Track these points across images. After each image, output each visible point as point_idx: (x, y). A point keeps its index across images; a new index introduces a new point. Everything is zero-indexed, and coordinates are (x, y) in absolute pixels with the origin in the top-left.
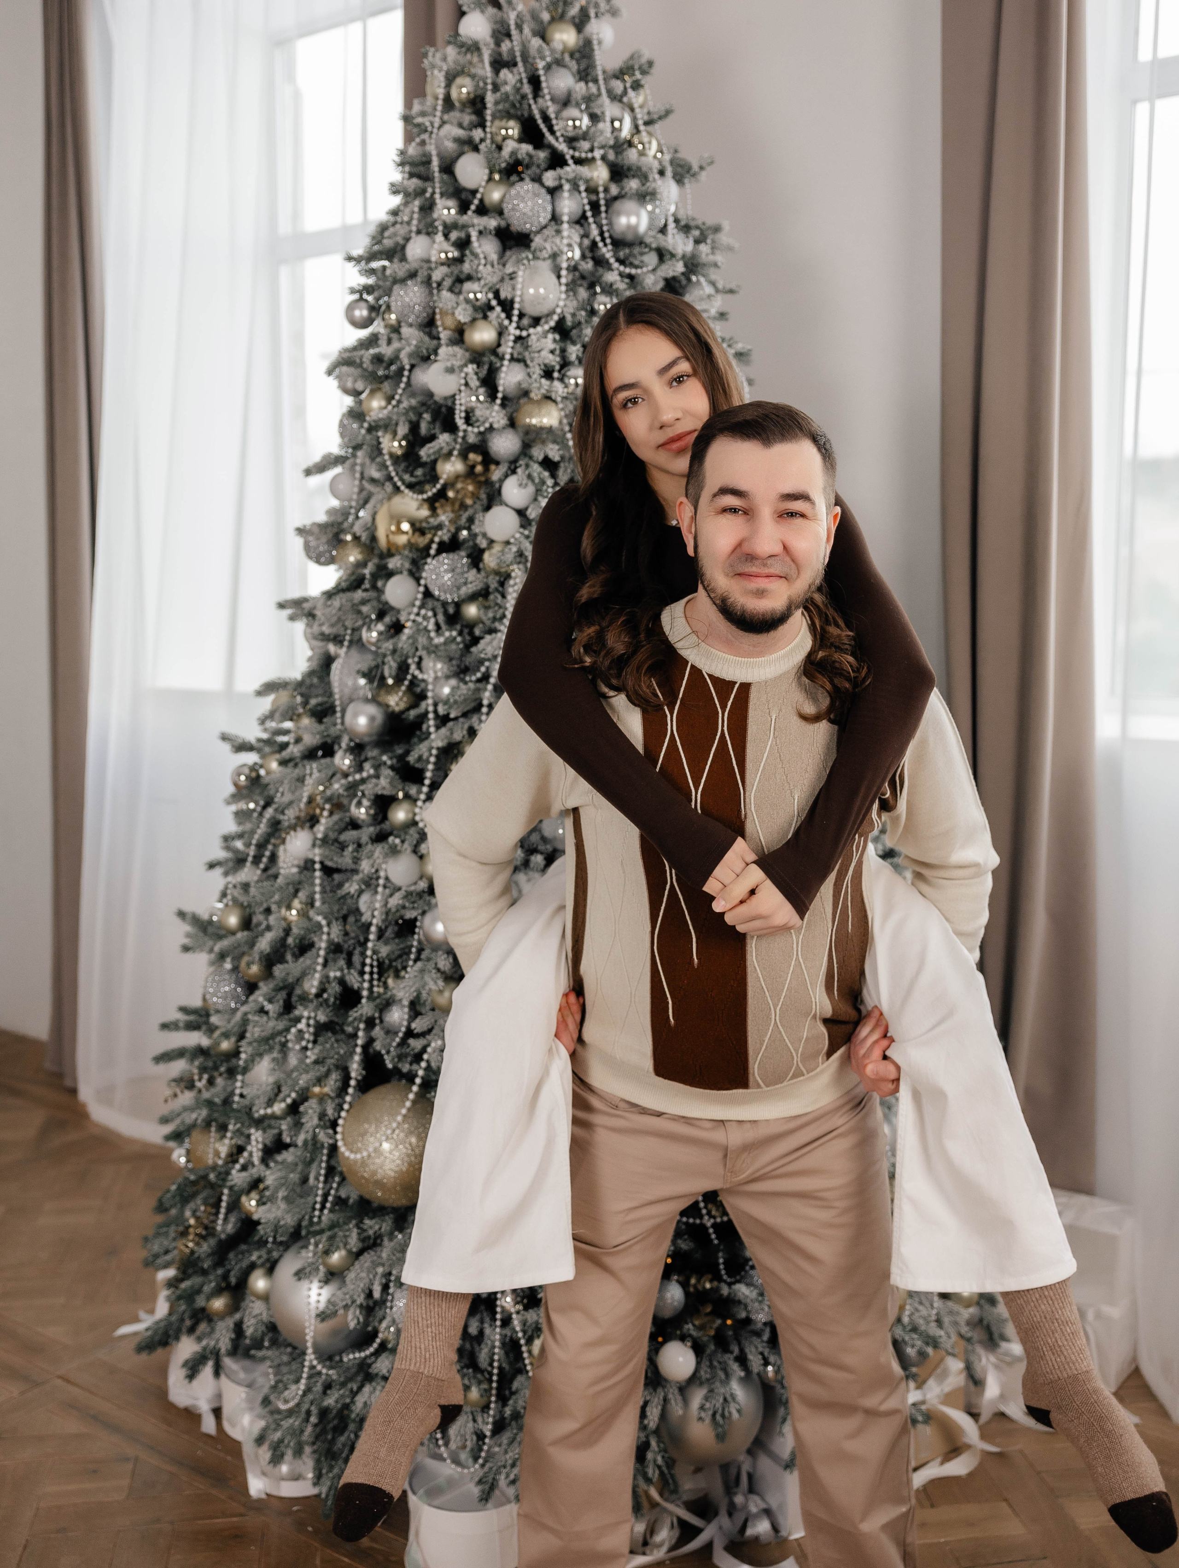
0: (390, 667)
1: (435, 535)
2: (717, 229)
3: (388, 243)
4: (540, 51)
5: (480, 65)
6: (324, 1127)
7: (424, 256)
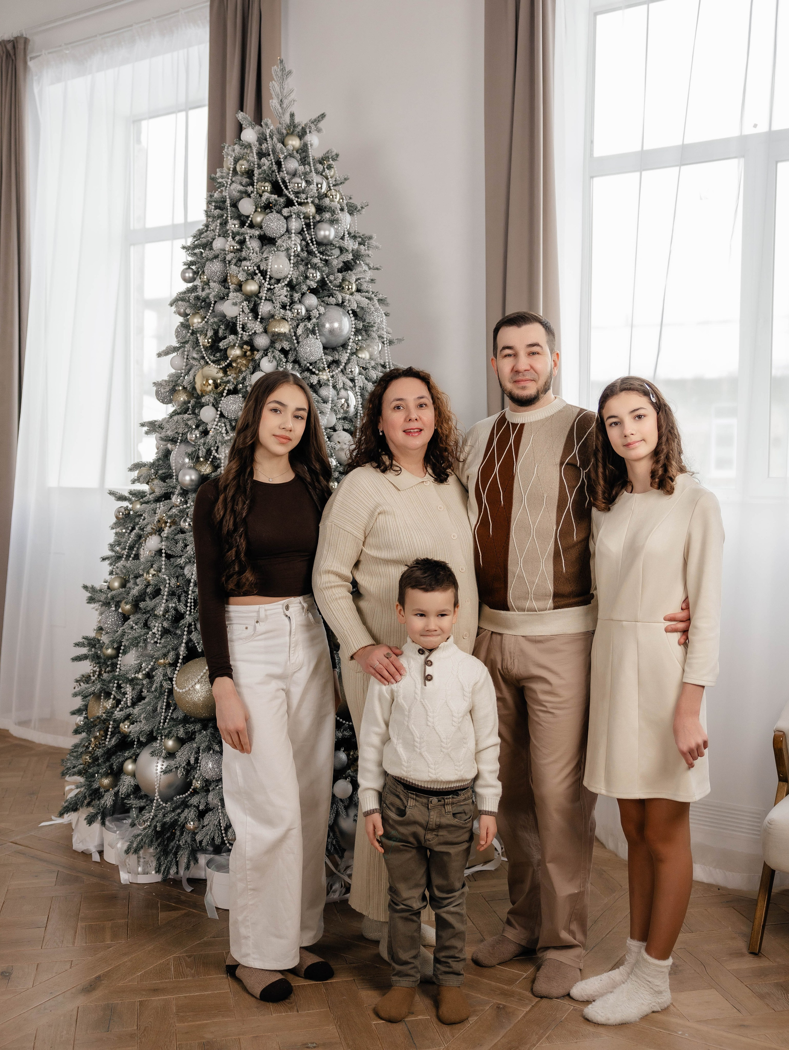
0: (203, 451)
1: (225, 386)
2: (370, 238)
3: (204, 241)
4: (281, 150)
5: (251, 154)
6: (166, 680)
7: (222, 247)
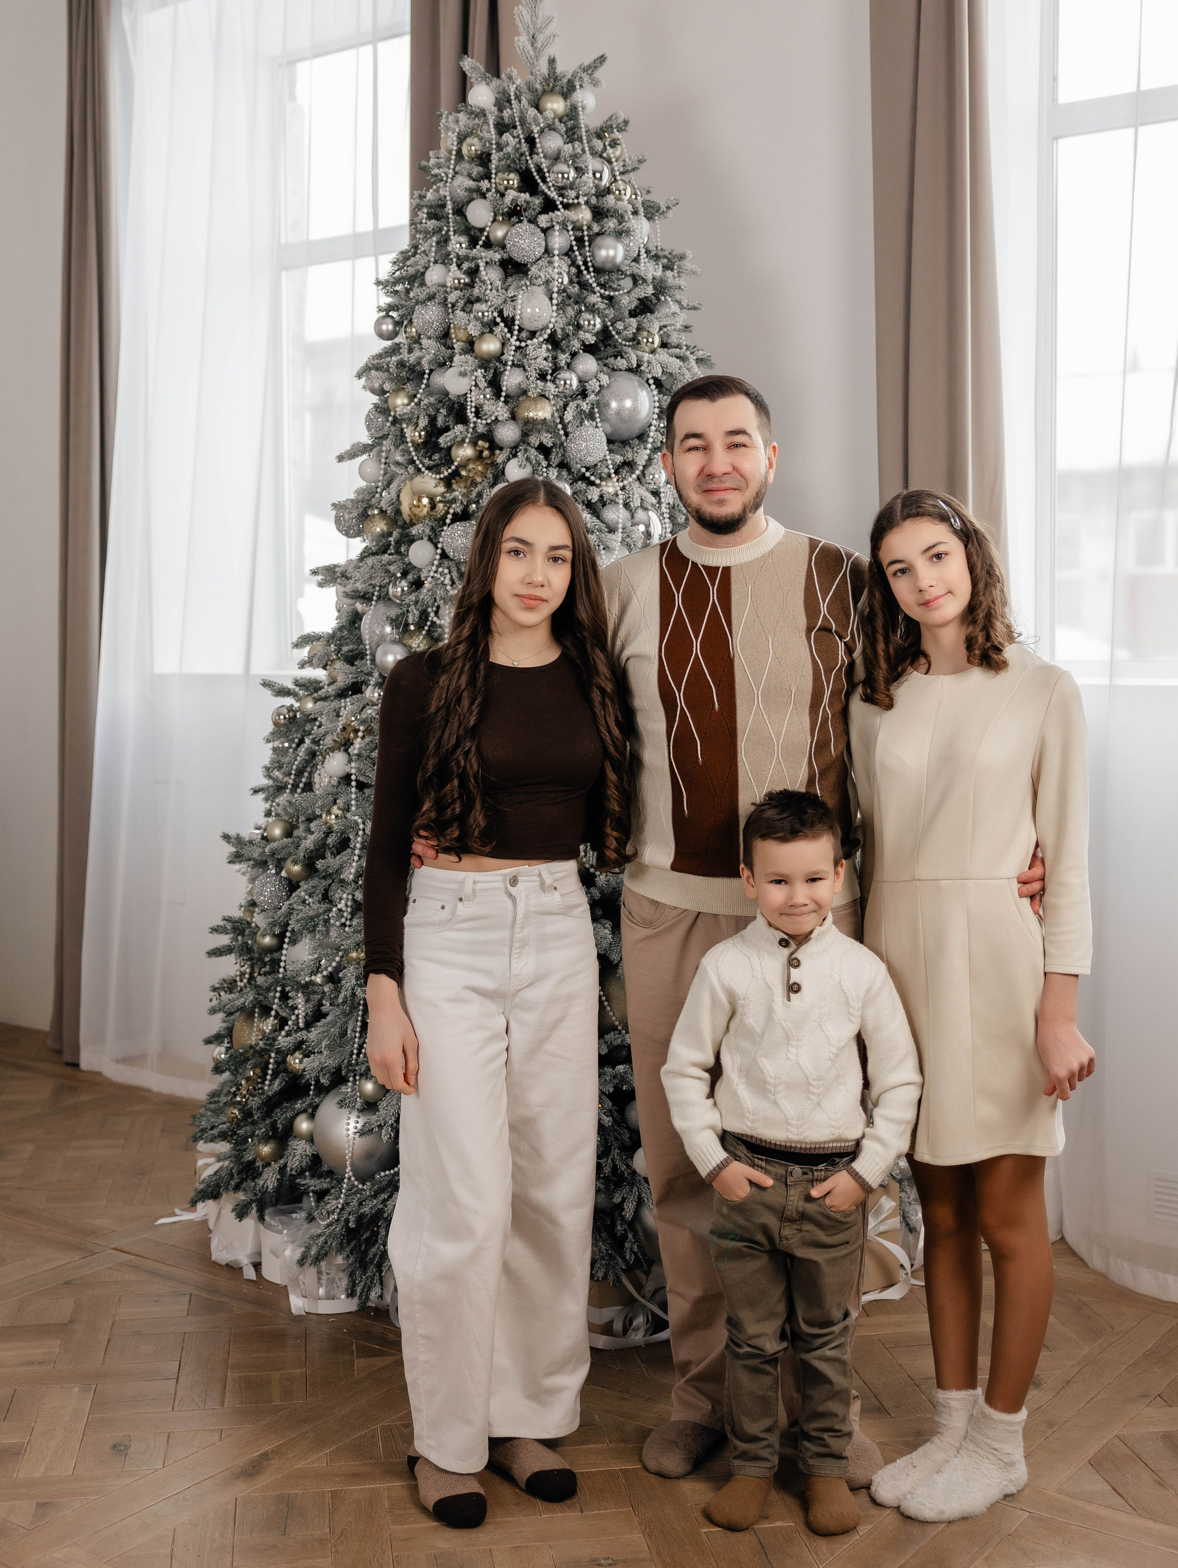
0: (414, 614)
1: (449, 508)
2: (682, 257)
3: (411, 271)
4: (535, 119)
5: (485, 127)
7: (441, 281)
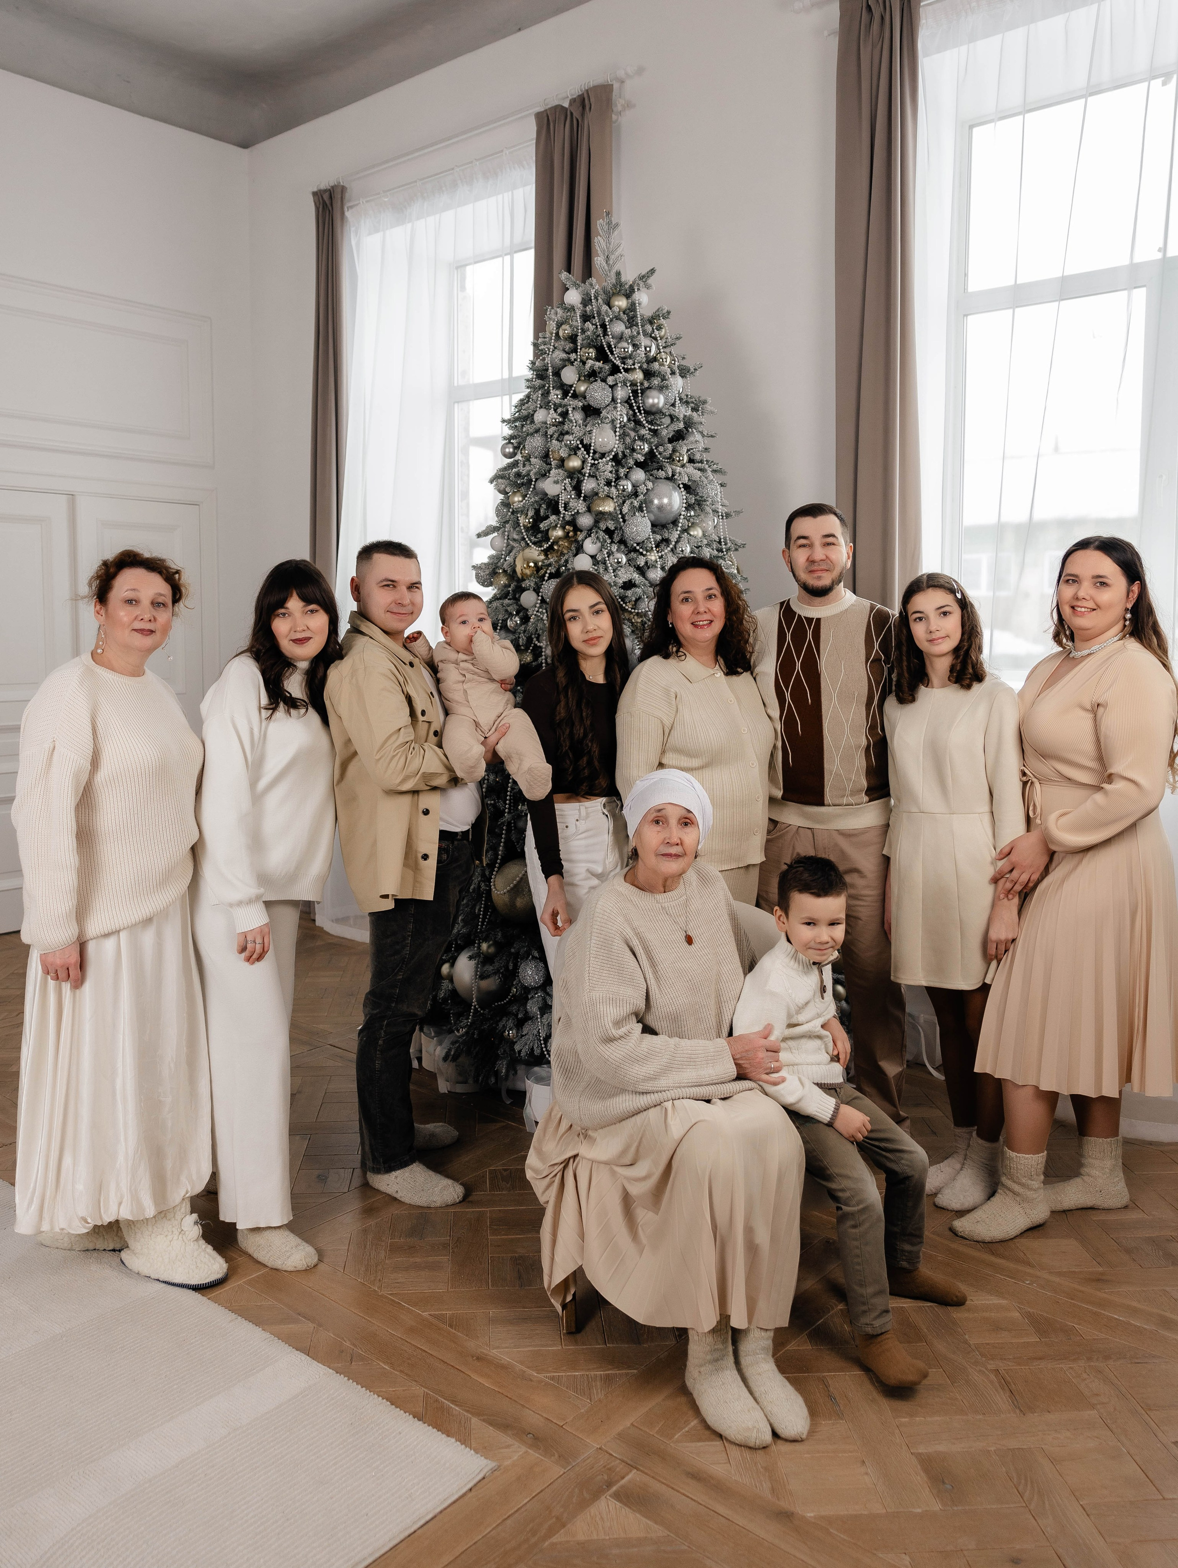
0: (523, 640)
1: (547, 569)
2: (705, 402)
3: (525, 413)
4: (606, 313)
5: (575, 318)
6: (484, 881)
7: (544, 420)
